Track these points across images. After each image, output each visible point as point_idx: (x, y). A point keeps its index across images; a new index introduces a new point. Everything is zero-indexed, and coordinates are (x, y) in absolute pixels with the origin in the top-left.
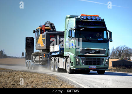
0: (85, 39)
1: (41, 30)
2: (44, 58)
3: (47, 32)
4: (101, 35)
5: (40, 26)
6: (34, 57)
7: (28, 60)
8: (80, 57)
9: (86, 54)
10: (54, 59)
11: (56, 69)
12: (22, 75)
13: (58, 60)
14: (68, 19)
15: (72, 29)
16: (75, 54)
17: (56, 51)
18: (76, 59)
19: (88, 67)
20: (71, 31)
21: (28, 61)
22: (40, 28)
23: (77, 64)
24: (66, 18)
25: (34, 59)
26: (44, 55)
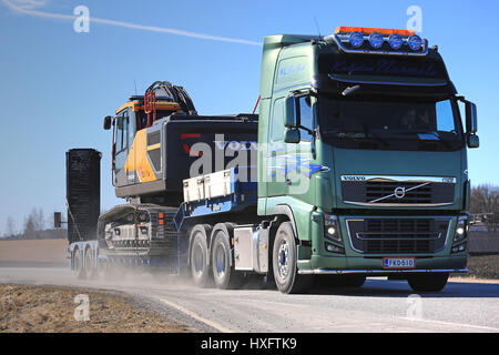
0: (363, 135)
1: (140, 114)
2: (161, 230)
3: (167, 119)
4: (425, 119)
5: (132, 99)
6: (109, 226)
7: (79, 240)
8: (341, 218)
9: (368, 201)
10: (208, 232)
11: (221, 277)
12: (8, 297)
13: (227, 236)
14: (274, 54)
15: (298, 92)
16: (318, 204)
17: (214, 194)
18: (326, 229)
19: (379, 262)
20: (298, 100)
21: (82, 245)
22: (132, 104)
23: (329, 248)
24: (267, 47)
25: (111, 238)
26: (161, 215)
